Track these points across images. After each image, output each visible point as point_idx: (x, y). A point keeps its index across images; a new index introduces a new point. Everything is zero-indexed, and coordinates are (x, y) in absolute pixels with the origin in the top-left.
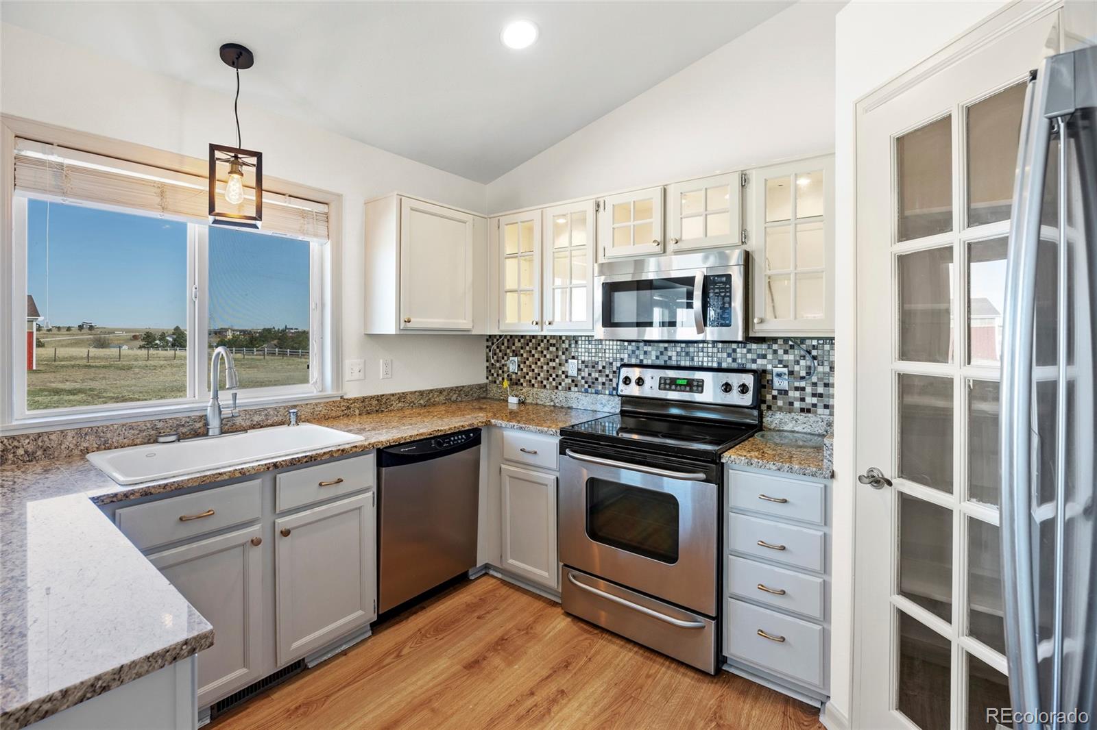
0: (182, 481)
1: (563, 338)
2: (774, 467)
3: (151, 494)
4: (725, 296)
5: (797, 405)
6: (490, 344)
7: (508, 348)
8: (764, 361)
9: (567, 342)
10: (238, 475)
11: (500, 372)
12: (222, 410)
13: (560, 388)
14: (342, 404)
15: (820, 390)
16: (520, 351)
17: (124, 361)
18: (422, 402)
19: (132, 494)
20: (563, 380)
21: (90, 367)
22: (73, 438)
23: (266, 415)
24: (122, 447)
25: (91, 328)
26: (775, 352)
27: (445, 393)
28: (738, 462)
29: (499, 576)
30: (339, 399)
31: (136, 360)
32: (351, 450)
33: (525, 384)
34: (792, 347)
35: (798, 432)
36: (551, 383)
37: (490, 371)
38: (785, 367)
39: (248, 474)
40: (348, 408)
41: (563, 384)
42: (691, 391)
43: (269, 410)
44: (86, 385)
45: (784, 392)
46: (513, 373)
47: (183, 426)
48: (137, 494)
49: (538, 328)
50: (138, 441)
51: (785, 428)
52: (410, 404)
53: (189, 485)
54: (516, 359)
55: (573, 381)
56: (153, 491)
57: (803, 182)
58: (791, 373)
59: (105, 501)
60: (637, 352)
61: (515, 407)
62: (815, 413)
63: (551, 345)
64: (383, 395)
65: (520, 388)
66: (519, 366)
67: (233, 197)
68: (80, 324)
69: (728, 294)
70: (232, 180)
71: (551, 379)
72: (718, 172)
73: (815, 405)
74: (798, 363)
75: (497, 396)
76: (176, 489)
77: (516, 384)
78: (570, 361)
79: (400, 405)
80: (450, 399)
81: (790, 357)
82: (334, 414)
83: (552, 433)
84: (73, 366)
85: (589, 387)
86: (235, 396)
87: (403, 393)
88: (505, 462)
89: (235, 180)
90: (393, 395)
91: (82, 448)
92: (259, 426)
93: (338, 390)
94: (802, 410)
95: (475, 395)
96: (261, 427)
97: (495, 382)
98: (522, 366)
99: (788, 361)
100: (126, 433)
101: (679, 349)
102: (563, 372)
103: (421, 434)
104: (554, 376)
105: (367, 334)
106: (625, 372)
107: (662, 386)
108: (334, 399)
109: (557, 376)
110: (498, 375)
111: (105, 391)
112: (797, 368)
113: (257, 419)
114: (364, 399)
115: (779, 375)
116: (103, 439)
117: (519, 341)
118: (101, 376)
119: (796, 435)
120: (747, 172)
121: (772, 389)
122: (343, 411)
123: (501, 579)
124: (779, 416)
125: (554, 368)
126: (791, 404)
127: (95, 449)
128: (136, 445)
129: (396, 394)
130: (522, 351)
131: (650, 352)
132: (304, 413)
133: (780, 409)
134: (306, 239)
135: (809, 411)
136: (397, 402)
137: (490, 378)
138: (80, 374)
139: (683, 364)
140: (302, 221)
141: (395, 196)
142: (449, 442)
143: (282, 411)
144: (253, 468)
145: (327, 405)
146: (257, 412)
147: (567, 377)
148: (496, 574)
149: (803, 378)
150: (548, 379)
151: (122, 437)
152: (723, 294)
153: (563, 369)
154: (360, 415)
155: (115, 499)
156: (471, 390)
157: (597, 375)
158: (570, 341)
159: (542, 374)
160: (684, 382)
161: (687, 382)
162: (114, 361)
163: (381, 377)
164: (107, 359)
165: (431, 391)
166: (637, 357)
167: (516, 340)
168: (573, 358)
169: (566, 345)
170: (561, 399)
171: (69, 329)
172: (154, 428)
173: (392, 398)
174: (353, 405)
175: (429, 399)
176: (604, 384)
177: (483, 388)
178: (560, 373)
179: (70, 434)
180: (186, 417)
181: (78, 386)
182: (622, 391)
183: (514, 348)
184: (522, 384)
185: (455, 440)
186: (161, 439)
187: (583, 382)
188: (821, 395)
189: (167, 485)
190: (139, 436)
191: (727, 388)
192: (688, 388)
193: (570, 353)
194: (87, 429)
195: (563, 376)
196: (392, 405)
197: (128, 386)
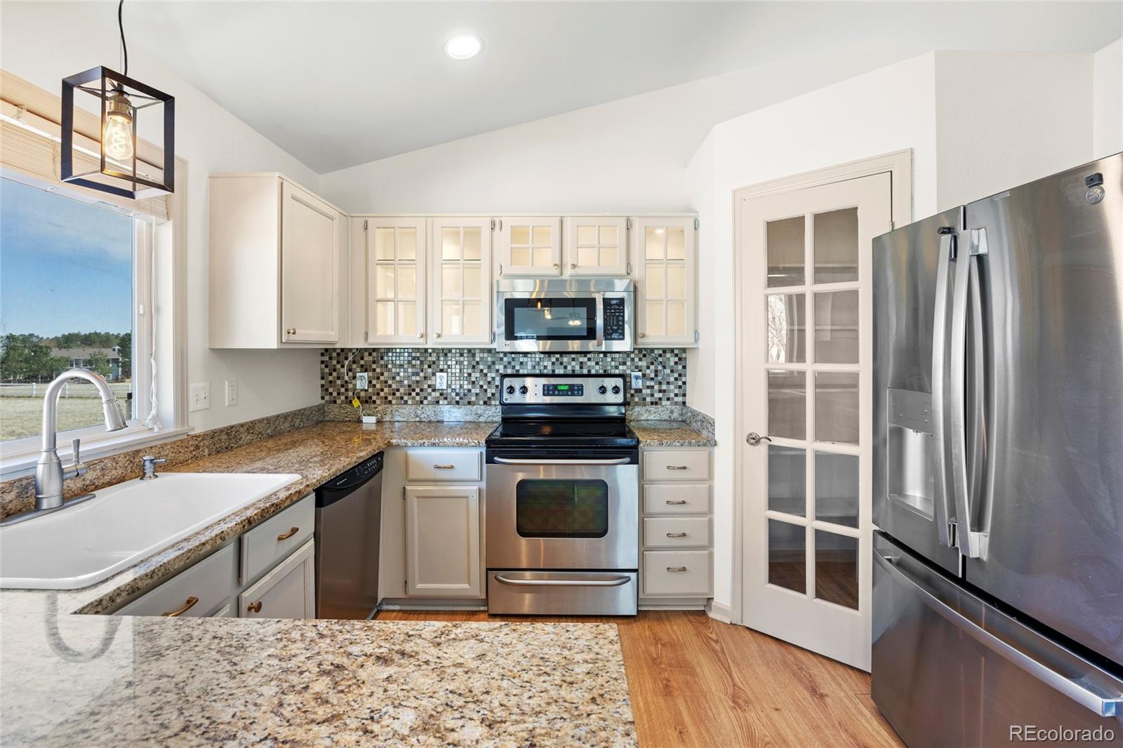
1: (430, 351)
2: (679, 444)
4: (619, 316)
5: (649, 399)
6: (326, 358)
7: (354, 362)
8: (625, 367)
9: (434, 355)
11: (343, 390)
12: (63, 466)
13: (425, 402)
14: (190, 443)
15: (664, 387)
16: (371, 366)
18: (269, 431)
20: (430, 394)
23: (103, 469)
26: (633, 360)
27: (289, 419)
28: (652, 444)
29: (397, 608)
30: (186, 436)
33: (378, 402)
34: (644, 356)
35: (651, 420)
36: (414, 398)
37: (327, 390)
38: (640, 371)
40: (197, 447)
41: (429, 398)
42: (573, 395)
43: (106, 461)
45: (639, 391)
46: (362, 390)
49: (422, 340)
51: (642, 418)
52: (258, 436)
54: (365, 375)
55: (441, 394)
57: (660, 232)
58: (644, 375)
60: (513, 363)
61: (374, 427)
62: (661, 404)
63: (414, 358)
64: (232, 427)
65: (373, 406)
66: (370, 382)
69: (622, 314)
71: (414, 394)
72: (608, 214)
73: (660, 399)
74: (648, 367)
75: (341, 418)
77: (367, 402)
78: (438, 374)
79: (249, 437)
80: (294, 425)
81: (643, 364)
82: (182, 457)
83: (473, 444)
85: (461, 398)
87: (251, 422)
88: (409, 483)
89: (119, 126)
90: (242, 425)
93: (183, 425)
94: (652, 403)
95: (315, 419)
97: (335, 402)
98: (374, 382)
99: (641, 366)
101: (553, 359)
102: (429, 386)
104: (418, 390)
105: (214, 349)
106: (507, 382)
107: (546, 392)
108: (181, 438)
109: (422, 390)
110: (339, 394)
112: (648, 371)
114: (212, 434)
115: (637, 378)
117: (370, 354)
119: (649, 422)
120: (631, 218)
121: (631, 388)
122: (192, 452)
123: (400, 611)
124: (637, 409)
125: (417, 382)
126: (644, 399)
129: (244, 424)
130: (374, 366)
131: (526, 363)
133: (637, 404)
135: (656, 403)
136: (246, 434)
137: (327, 398)
139: (557, 372)
141: (276, 179)
142: (367, 469)
143: (122, 461)
145: (174, 446)
147: (434, 390)
148: (391, 608)
149: (652, 379)
150: (410, 394)
152: (617, 314)
153: (430, 382)
154: (209, 455)
156: (311, 413)
157: (470, 387)
158: (438, 354)
159: (402, 390)
160: (566, 388)
161: (570, 388)
163: (227, 405)
165: (277, 417)
166: (514, 367)
167: (366, 354)
168: (442, 371)
169: (434, 358)
170: (429, 413)
173: (241, 429)
174: (202, 443)
175: (276, 428)
176: (477, 394)
177: (321, 410)
178: (426, 386)
182: (506, 399)
183: (362, 362)
184: (374, 402)
185: (370, 466)
187: (454, 394)
188: (664, 391)
191: (603, 390)
192: (570, 393)
193: (438, 366)
195: (430, 390)
196: (241, 438)
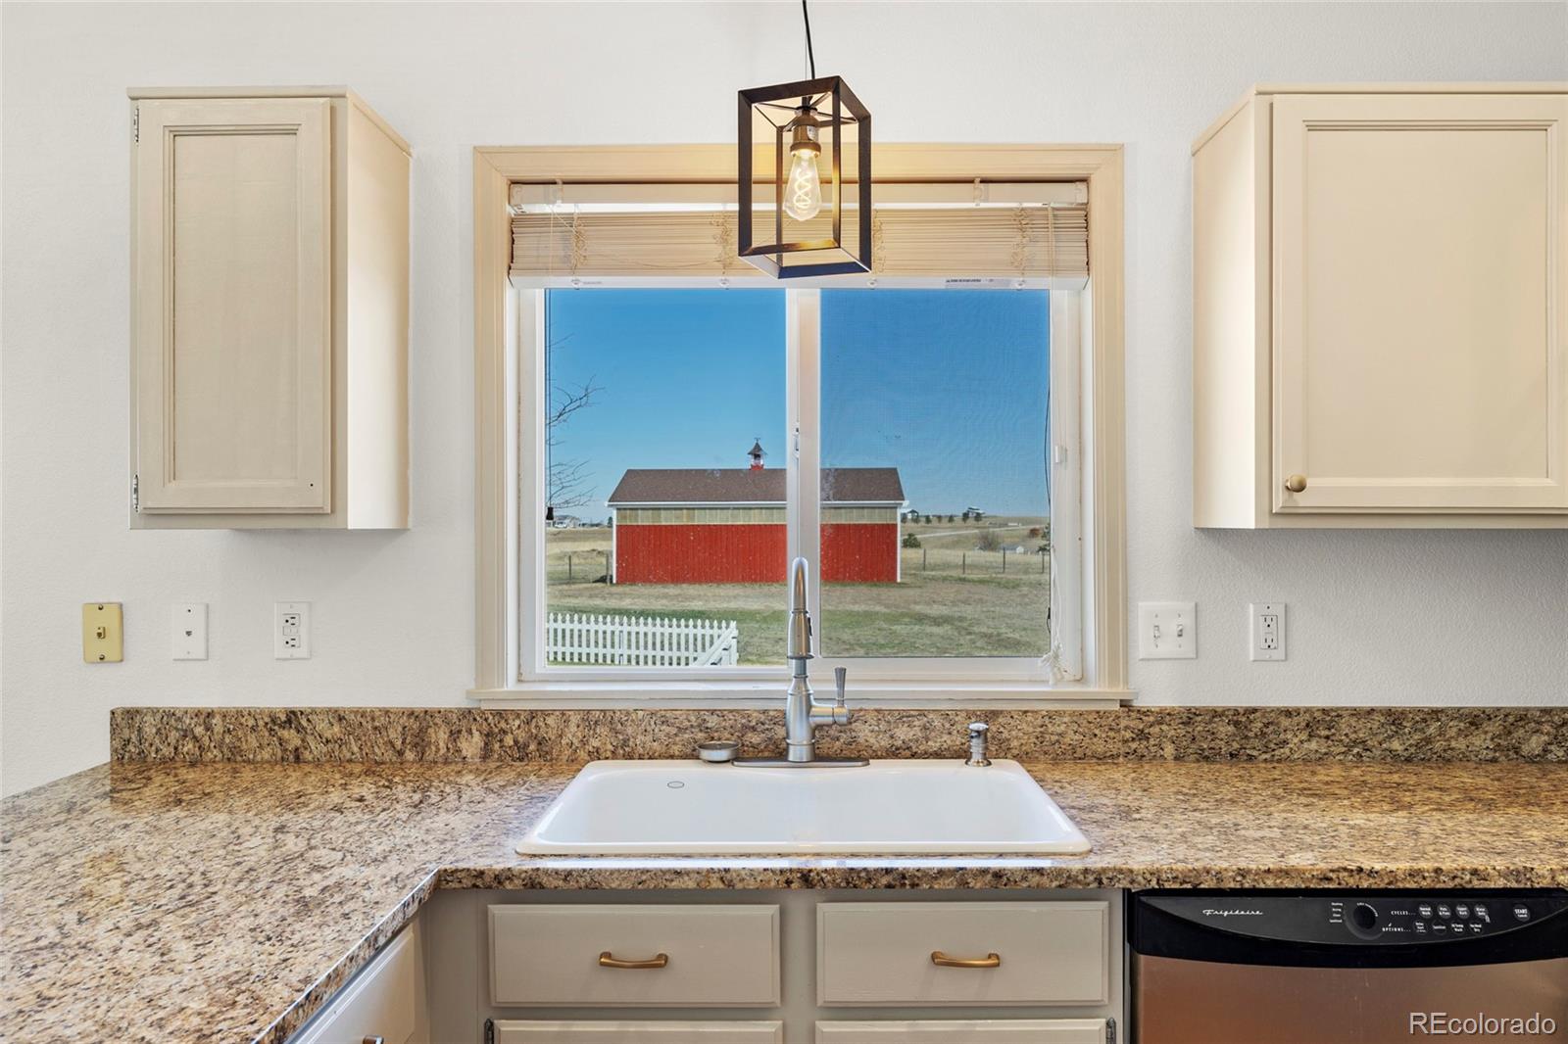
0: (600, 872)
3: (542, 887)
10: (716, 884)
12: (814, 703)
14: (1124, 723)
17: (1010, 574)
18: (1396, 745)
19: (508, 878)
21: (963, 580)
22: (578, 727)
23: (925, 728)
24: (650, 758)
25: (978, 517)
30: (1116, 707)
31: (1026, 572)
32: (1024, 879)
39: (739, 886)
40: (1142, 736)
43: (931, 716)
44: (955, 611)
47: (754, 729)
48: (516, 881)
50: (676, 749)
52: (1350, 748)
53: (613, 886)
56: (545, 880)
59: (464, 881)
64: (1254, 710)
67: (800, 205)
68: (965, 511)
70: (799, 164)
76: (587, 887)
79: (1313, 745)
82: (1100, 748)
84: (945, 579)
86: (841, 674)
87: (1324, 711)
89: (804, 164)
90: (1288, 713)
91: (591, 749)
92: (908, 753)
93: (1117, 685)
96: (914, 756)
100: (656, 730)
103: (1286, 873)
105: (1203, 530)
108: (1101, 707)
111: (978, 622)
113: (903, 734)
114: (1190, 716)
116: (621, 737)
118: (977, 597)
122: (1126, 741)
127: (609, 754)
128: (672, 757)
129: (1298, 711)
132: (1020, 735)
134: (1034, 282)
136: (1304, 736)
138: (950, 592)
140: (1018, 239)
141: (1253, 98)
142: (1408, 922)
144: (752, 872)
145: (1081, 720)
146: (904, 717)
151: (649, 738)
154: (1177, 758)
155: (479, 882)
162: (995, 573)
163: (1251, 657)
164: (987, 568)
165: (1436, 713)
171: (951, 519)
172: (702, 726)
173: (1285, 722)
174: (1156, 730)
175: (1427, 739)
179: (575, 719)
180: (759, 711)
181: (944, 611)
185: (1435, 918)
186: (706, 754)
189: (569, 873)
190: (678, 739)
194: (598, 713)
196: (1285, 742)
197: (1009, 616)
